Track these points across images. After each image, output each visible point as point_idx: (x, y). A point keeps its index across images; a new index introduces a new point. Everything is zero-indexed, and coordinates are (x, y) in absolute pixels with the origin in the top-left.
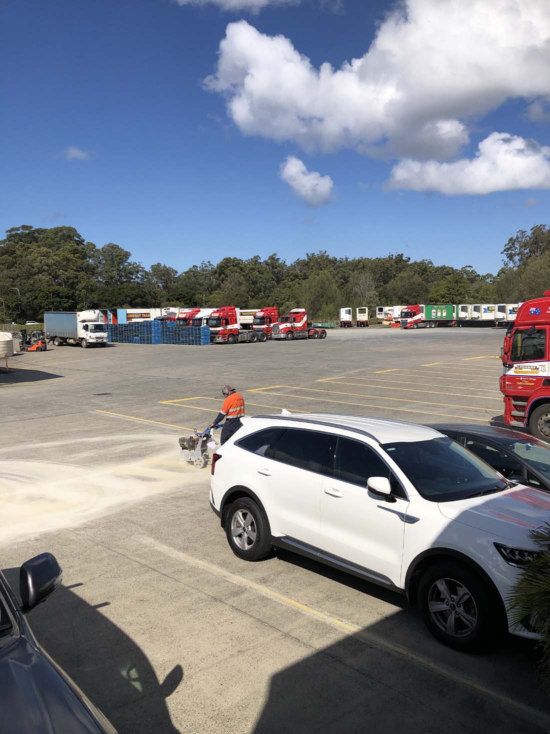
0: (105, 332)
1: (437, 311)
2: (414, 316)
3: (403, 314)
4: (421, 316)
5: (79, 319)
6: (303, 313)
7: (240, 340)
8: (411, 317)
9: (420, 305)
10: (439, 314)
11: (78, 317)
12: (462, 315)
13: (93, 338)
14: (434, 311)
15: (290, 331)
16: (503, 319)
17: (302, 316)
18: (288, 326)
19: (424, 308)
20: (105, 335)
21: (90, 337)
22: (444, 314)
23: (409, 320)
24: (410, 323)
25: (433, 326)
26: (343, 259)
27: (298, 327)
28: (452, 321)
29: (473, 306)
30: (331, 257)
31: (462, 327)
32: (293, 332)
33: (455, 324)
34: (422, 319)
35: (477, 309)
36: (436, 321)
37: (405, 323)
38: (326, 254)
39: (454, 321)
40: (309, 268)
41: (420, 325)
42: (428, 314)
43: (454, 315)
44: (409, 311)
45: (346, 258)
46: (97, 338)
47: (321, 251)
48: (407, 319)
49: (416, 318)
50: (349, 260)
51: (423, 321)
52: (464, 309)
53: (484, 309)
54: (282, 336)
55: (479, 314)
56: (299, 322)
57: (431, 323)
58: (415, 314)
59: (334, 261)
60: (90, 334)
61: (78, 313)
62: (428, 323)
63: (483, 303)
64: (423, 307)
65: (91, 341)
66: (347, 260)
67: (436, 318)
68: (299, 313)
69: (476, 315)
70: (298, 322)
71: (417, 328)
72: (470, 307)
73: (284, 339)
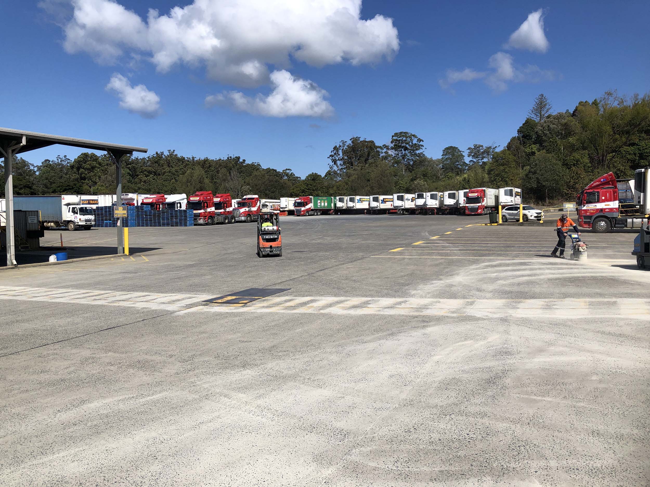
0: (92, 215)
1: (321, 201)
2: (306, 205)
3: (296, 204)
4: (310, 206)
5: (64, 202)
6: (257, 198)
7: (216, 222)
8: (304, 206)
9: (310, 197)
10: (323, 204)
11: (62, 200)
12: (339, 204)
13: (83, 220)
14: (319, 201)
15: (249, 214)
16: (377, 207)
17: (257, 202)
18: (246, 210)
19: (313, 199)
20: (92, 217)
21: (80, 219)
22: (326, 204)
23: (303, 209)
24: (304, 211)
25: (319, 214)
26: (190, 158)
27: (254, 211)
28: (330, 210)
29: (349, 197)
30: (179, 156)
31: (340, 214)
32: (251, 216)
33: (333, 212)
34: (311, 208)
35: (352, 200)
36: (320, 210)
37: (299, 211)
38: (175, 154)
39: (332, 209)
40: (159, 165)
41: (311, 213)
42: (315, 204)
43: (332, 205)
44: (303, 201)
45: (193, 158)
46: (86, 221)
47: (170, 150)
48: (301, 208)
49: (308, 207)
50: (195, 159)
51: (312, 210)
52: (341, 200)
53: (358, 200)
54: (243, 218)
55: (354, 204)
56: (255, 206)
57: (317, 211)
58: (307, 204)
59: (182, 160)
60: (79, 216)
61: (63, 196)
62: (315, 211)
63: (356, 195)
64: (311, 198)
65: (80, 223)
66: (193, 160)
67: (321, 207)
68: (253, 199)
69: (351, 204)
70: (253, 207)
71: (309, 215)
72: (346, 198)
73: (244, 222)
